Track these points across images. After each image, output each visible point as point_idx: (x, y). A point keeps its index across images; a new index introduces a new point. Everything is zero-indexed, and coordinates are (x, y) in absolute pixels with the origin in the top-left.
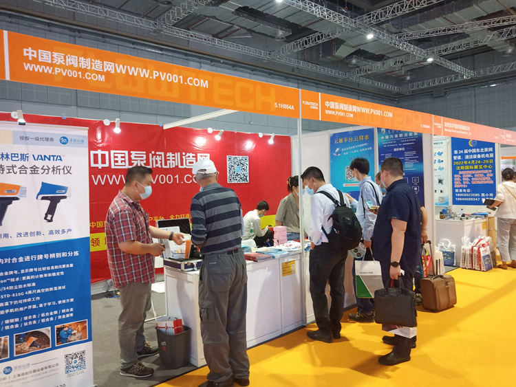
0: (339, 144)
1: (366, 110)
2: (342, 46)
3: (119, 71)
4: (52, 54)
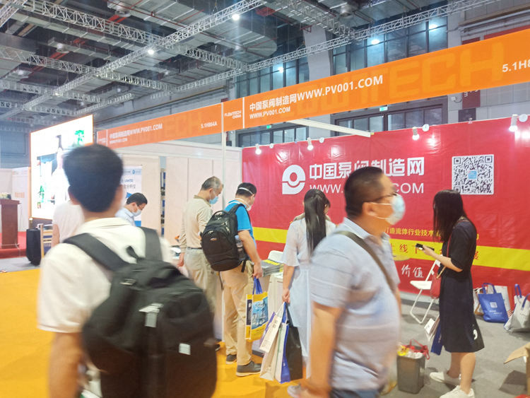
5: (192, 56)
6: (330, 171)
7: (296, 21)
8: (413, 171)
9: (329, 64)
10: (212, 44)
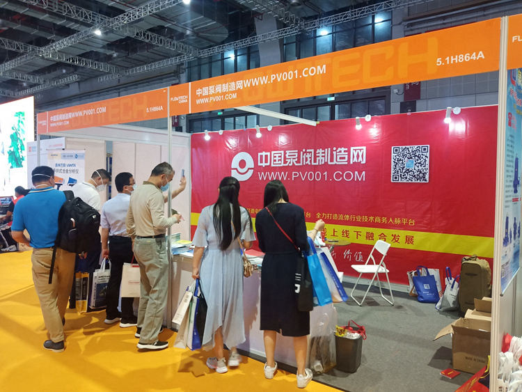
5: (141, 38)
6: (277, 159)
7: (247, 8)
8: (355, 160)
9: (279, 53)
10: (163, 27)
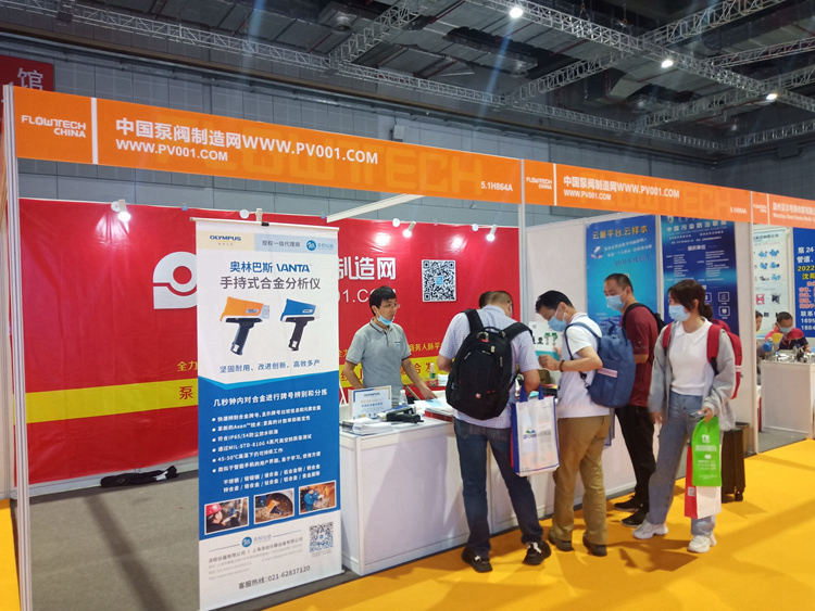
0: (600, 239)
1: (631, 188)
2: (621, 81)
3: (247, 146)
4: (154, 126)
8: (384, 274)
